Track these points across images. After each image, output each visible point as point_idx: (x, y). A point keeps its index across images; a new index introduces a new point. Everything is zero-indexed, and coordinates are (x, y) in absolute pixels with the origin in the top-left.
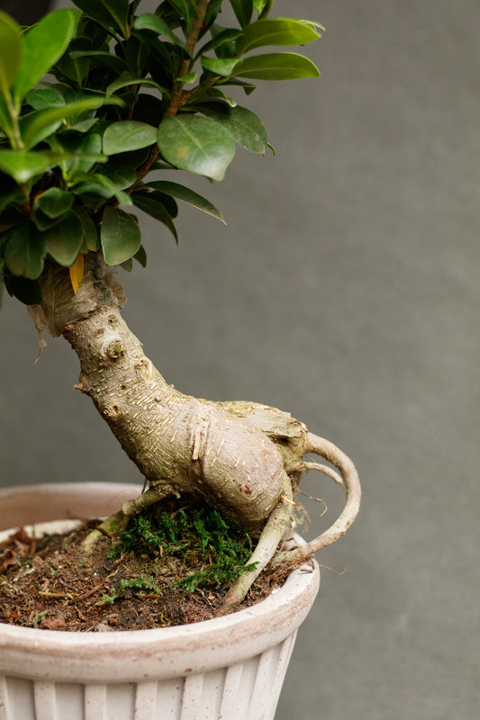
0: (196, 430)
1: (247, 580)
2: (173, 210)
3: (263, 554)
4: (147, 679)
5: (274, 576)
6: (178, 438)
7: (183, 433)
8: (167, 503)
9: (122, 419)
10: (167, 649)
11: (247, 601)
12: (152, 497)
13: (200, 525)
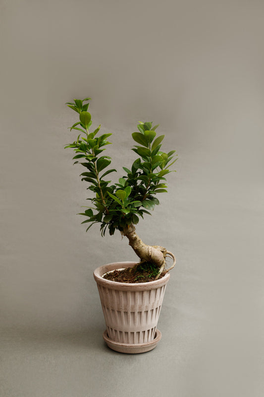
0: (150, 251)
1: (159, 275)
2: (142, 214)
3: (161, 270)
4: (145, 290)
5: (163, 275)
6: (147, 252)
7: (147, 251)
8: (145, 263)
9: (137, 249)
10: (148, 285)
11: (158, 279)
12: (142, 262)
13: (151, 267)
